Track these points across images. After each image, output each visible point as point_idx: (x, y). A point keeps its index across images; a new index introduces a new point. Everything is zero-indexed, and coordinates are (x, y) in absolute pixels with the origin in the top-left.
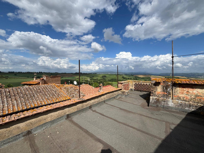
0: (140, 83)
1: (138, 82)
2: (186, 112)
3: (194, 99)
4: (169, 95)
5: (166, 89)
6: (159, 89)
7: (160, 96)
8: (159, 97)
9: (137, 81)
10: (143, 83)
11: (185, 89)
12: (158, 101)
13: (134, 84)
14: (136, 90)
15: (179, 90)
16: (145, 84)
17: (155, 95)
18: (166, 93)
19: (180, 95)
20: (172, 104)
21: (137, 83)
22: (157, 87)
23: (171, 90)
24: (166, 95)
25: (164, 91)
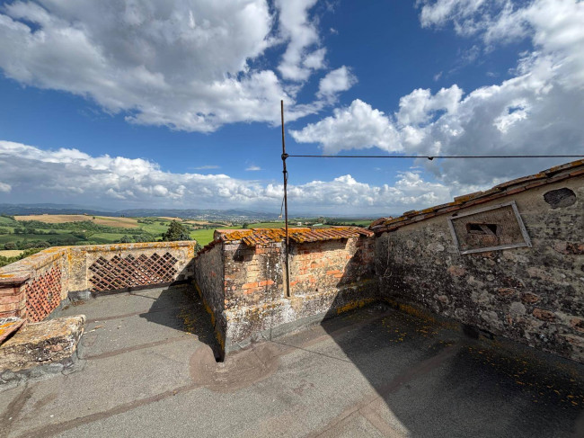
0: (123, 255)
1: (113, 250)
2: (317, 323)
3: (324, 278)
4: (280, 286)
5: (273, 266)
6: (252, 271)
7: (256, 297)
8: (252, 303)
9: (108, 246)
10: (136, 255)
11: (308, 256)
12: (254, 320)
13: (89, 263)
14: (105, 293)
15: (298, 260)
16: (149, 254)
17: (240, 301)
18: (271, 282)
19: (302, 278)
20: (291, 311)
21: (110, 256)
22: (246, 264)
23: (284, 265)
24: (273, 287)
25: (266, 275)
